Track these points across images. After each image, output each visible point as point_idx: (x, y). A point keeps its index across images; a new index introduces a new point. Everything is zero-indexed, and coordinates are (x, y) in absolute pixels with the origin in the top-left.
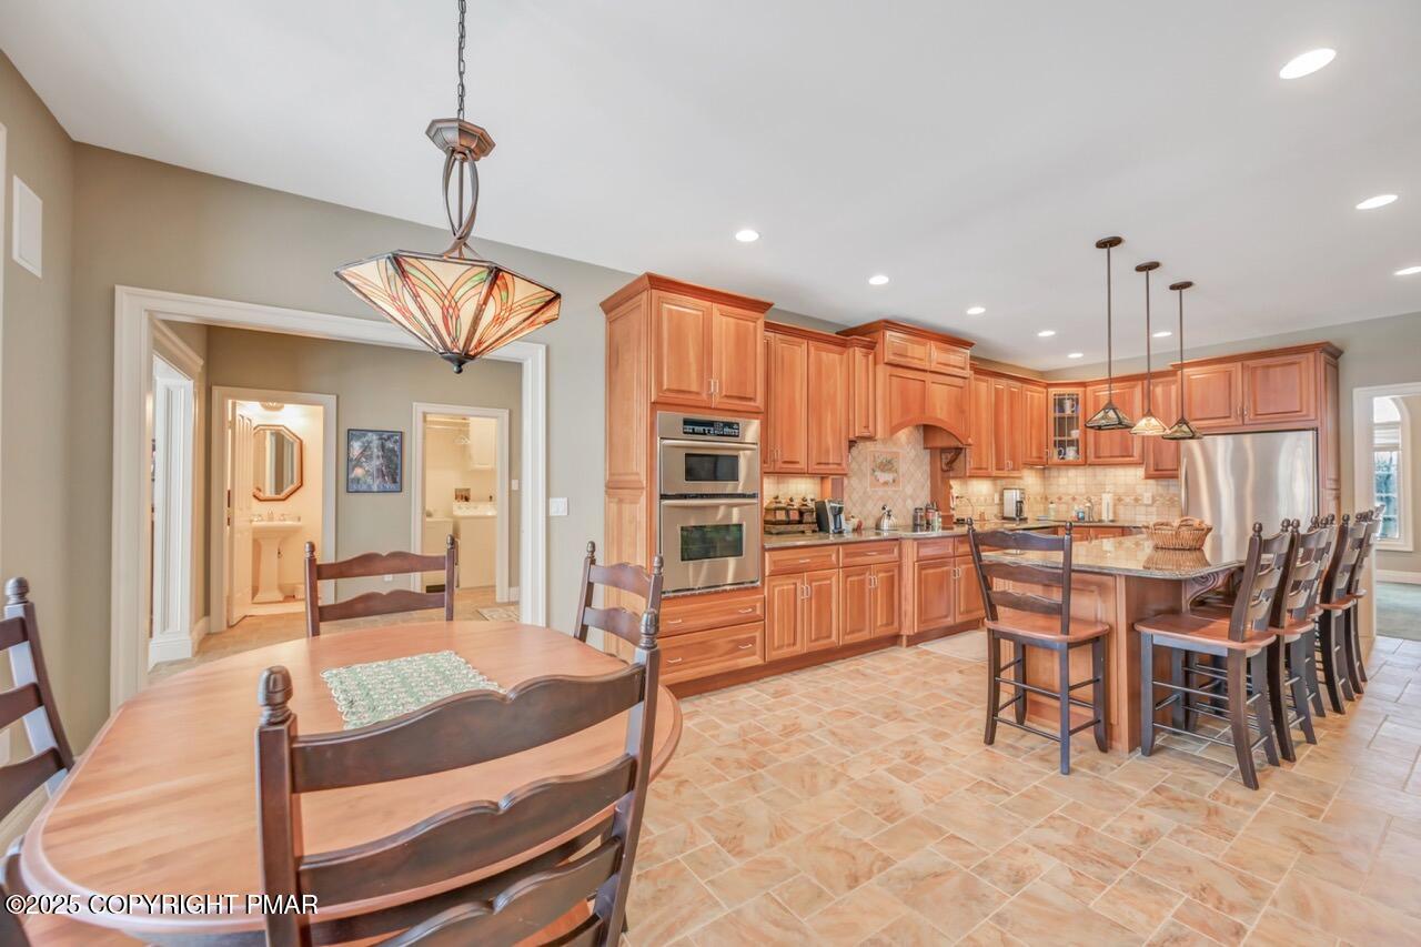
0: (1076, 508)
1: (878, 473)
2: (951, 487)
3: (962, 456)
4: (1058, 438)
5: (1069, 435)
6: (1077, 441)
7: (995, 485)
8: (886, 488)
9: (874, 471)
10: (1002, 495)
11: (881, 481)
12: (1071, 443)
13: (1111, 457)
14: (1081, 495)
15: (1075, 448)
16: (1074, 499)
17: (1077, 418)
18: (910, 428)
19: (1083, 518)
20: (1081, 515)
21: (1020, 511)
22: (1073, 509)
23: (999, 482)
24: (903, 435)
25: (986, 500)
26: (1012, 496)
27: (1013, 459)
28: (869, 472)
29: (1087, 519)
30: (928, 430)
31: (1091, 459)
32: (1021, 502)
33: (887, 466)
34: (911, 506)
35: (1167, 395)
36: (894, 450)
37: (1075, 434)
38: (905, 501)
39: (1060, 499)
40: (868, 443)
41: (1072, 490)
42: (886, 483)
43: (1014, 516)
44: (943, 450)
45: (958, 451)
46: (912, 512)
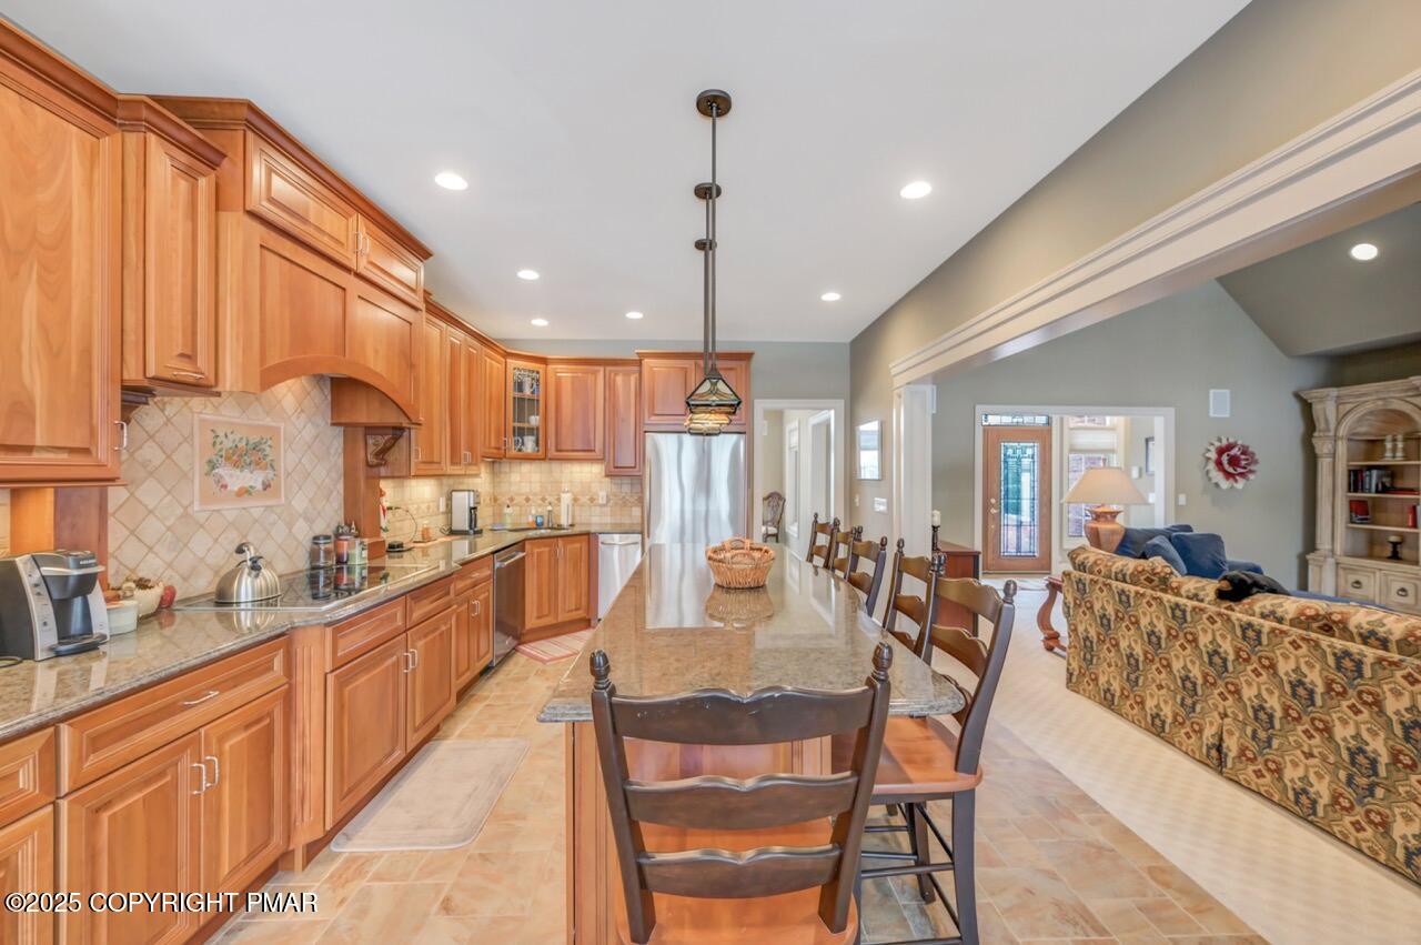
0: (533, 512)
1: (224, 471)
2: (382, 494)
3: (403, 442)
4: (517, 425)
5: (528, 422)
6: (538, 429)
7: (441, 484)
8: (248, 503)
9: (212, 465)
10: (449, 499)
11: (234, 486)
12: (531, 431)
13: (573, 451)
14: (535, 494)
15: (533, 438)
16: (528, 500)
17: (538, 401)
18: (304, 380)
19: (542, 524)
20: (539, 520)
21: (473, 520)
22: (530, 513)
23: (445, 480)
24: (289, 393)
25: (429, 508)
26: (462, 501)
27: (471, 448)
28: (199, 468)
29: (546, 525)
30: (343, 388)
31: (552, 452)
32: (475, 508)
33: (250, 454)
34: (304, 533)
35: (627, 384)
36: (268, 421)
37: (534, 420)
38: (290, 525)
39: (512, 499)
40: (197, 402)
41: (525, 489)
42: (245, 492)
43: (467, 528)
44: (370, 430)
45: (397, 432)
46: (308, 544)
